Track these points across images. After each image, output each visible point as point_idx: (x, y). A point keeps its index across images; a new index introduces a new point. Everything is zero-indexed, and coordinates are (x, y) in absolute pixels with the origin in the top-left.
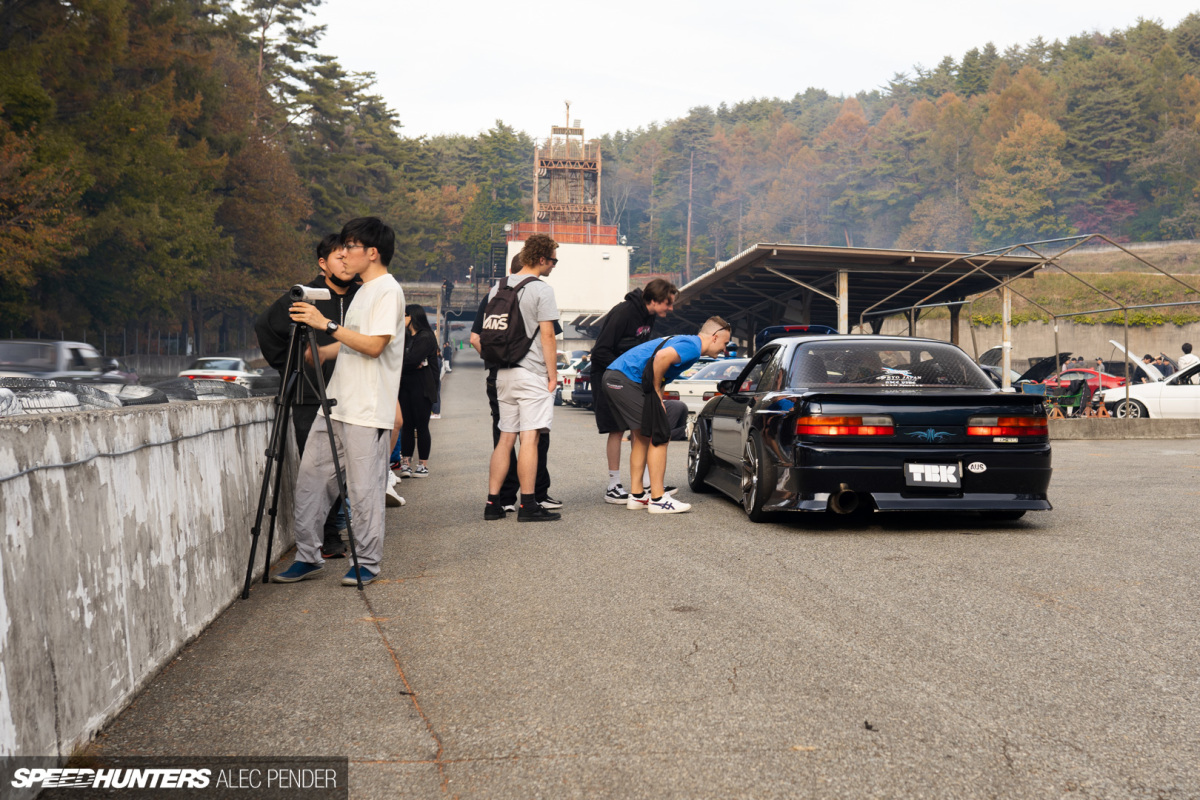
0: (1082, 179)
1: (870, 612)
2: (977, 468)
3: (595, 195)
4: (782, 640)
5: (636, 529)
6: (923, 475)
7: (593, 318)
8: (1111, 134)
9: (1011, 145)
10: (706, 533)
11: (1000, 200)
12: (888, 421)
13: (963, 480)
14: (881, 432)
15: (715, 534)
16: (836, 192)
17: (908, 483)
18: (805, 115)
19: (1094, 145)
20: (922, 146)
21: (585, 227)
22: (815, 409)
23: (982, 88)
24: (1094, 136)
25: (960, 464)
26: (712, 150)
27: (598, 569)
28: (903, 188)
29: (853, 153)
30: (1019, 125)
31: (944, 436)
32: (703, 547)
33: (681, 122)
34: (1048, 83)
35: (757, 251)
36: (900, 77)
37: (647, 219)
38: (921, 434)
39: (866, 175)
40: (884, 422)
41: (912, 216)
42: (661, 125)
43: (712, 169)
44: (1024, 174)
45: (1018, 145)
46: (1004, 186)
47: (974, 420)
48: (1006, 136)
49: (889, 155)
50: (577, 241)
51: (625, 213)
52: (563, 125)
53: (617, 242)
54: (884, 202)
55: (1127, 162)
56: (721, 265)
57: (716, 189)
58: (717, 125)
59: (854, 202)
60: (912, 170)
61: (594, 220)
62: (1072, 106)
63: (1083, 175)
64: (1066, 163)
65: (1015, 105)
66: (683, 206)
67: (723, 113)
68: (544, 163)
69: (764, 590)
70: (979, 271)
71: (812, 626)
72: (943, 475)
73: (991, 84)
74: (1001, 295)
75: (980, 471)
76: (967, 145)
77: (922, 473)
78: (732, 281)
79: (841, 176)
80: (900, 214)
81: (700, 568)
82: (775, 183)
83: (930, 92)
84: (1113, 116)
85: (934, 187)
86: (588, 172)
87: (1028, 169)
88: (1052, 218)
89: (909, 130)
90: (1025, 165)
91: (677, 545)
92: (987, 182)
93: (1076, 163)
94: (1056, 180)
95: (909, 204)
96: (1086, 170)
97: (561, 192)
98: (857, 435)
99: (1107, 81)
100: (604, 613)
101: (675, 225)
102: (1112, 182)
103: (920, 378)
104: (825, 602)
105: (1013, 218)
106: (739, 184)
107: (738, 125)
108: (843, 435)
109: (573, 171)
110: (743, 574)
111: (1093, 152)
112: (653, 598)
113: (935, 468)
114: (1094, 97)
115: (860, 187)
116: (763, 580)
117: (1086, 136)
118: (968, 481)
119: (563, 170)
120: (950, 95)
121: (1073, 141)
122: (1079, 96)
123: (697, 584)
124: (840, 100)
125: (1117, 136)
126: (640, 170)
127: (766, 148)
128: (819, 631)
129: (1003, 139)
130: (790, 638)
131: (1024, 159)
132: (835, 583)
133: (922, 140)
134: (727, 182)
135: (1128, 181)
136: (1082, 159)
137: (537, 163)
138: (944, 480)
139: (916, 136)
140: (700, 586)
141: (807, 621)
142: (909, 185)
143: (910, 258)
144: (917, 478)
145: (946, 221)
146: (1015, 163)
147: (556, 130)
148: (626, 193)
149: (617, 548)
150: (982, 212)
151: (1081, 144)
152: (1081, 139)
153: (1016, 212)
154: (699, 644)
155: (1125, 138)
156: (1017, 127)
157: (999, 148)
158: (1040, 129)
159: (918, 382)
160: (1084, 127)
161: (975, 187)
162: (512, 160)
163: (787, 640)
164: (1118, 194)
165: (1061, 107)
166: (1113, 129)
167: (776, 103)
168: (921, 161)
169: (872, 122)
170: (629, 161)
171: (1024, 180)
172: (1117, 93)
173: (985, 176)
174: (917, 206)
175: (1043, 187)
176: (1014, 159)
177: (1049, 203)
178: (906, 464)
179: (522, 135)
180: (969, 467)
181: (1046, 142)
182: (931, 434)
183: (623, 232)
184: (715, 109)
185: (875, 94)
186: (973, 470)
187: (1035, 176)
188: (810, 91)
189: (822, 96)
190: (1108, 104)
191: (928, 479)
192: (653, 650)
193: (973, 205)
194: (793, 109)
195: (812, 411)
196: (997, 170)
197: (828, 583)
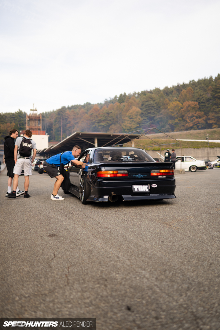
0: (145, 120)
1: (115, 233)
2: (154, 186)
3: (40, 124)
4: (86, 249)
5: (43, 204)
6: (138, 189)
7: (40, 151)
8: (151, 111)
9: (130, 113)
10: (62, 204)
11: (128, 125)
12: (126, 172)
13: (150, 190)
14: (124, 175)
15: (65, 204)
16: (93, 123)
17: (133, 192)
18: (86, 108)
19: (148, 113)
20: (111, 114)
21: (38, 131)
22: (103, 169)
23: (123, 102)
24: (147, 111)
25: (149, 185)
26: (66, 115)
27: (28, 219)
28: (107, 123)
29: (96, 115)
30: (132, 109)
31: (144, 176)
32: (61, 209)
33: (59, 109)
34: (138, 100)
35: (76, 134)
36: (106, 99)
37: (52, 130)
38: (137, 176)
39: (100, 120)
40: (125, 172)
41: (110, 128)
42: (55, 110)
43: (66, 119)
44: (133, 119)
45: (131, 113)
46: (129, 122)
47: (152, 171)
48: (129, 111)
49: (104, 116)
50: (36, 134)
51: (47, 129)
52: (32, 109)
53: (45, 134)
54: (103, 126)
55: (154, 117)
56: (68, 137)
57: (67, 123)
58: (67, 110)
59: (97, 126)
60: (109, 119)
61: (40, 130)
62: (142, 105)
63: (145, 119)
64: (142, 117)
65: (130, 105)
66: (60, 127)
67: (68, 107)
68: (29, 117)
69: (79, 225)
70: (127, 138)
71: (96, 241)
72: (144, 188)
73: (125, 101)
74: (132, 143)
75: (155, 187)
76: (121, 113)
77: (138, 188)
78: (71, 141)
79: (94, 120)
80: (107, 128)
81: (59, 217)
82: (80, 122)
83: (113, 102)
84: (151, 107)
85: (114, 122)
86: (39, 119)
87: (134, 118)
88: (139, 128)
89: (108, 110)
90: (133, 117)
91: (54, 209)
92: (125, 121)
93: (144, 117)
94: (140, 120)
95: (109, 126)
96: (146, 118)
97: (33, 124)
98: (117, 176)
99: (149, 100)
100: (24, 239)
101: (58, 131)
102: (151, 121)
103: (133, 158)
104: (99, 230)
105: (131, 129)
106: (72, 122)
107: (72, 110)
108: (112, 177)
109: (35, 119)
110: (73, 219)
111: (147, 115)
112: (43, 231)
113: (141, 186)
114: (147, 103)
115: (98, 123)
116: (79, 221)
117: (145, 111)
118: (152, 190)
119: (33, 119)
120: (117, 103)
121: (143, 112)
122: (144, 103)
123: (58, 224)
124: (94, 105)
125: (152, 111)
126: (51, 119)
127: (78, 114)
128: (99, 244)
129: (128, 112)
130: (89, 248)
131: (133, 116)
132: (102, 222)
133: (111, 112)
134: (70, 122)
135: (154, 121)
136: (145, 116)
137: (27, 117)
138: (144, 190)
139: (110, 112)
140: (59, 224)
141: (94, 239)
142: (109, 122)
143: (111, 135)
144: (136, 190)
145: (117, 130)
146: (131, 117)
147: (31, 110)
148: (48, 124)
149: (36, 210)
150: (124, 127)
151: (145, 113)
152: (145, 112)
153: (132, 127)
154: (56, 253)
155: (154, 112)
156: (131, 110)
157: (127, 114)
158: (136, 110)
159: (133, 160)
160: (145, 109)
161: (123, 122)
162: (22, 117)
163: (88, 249)
164: (152, 123)
165: (140, 105)
166: (151, 110)
167: (80, 105)
168: (111, 117)
169: (101, 109)
170: (48, 118)
171: (133, 121)
172: (152, 102)
173: (125, 120)
174: (111, 126)
175: (137, 122)
176: (131, 116)
177: (138, 125)
178: (132, 185)
179: (24, 112)
180: (152, 186)
181: (137, 112)
182: (140, 176)
183: (47, 132)
184: (67, 107)
185: (101, 103)
186: (153, 187)
187: (135, 120)
188: (87, 103)
189: (90, 104)
190: (150, 104)
191: (139, 190)
192: (38, 258)
193: (122, 126)
194: (84, 106)
195: (102, 169)
196: (127, 118)
197: (99, 221)
